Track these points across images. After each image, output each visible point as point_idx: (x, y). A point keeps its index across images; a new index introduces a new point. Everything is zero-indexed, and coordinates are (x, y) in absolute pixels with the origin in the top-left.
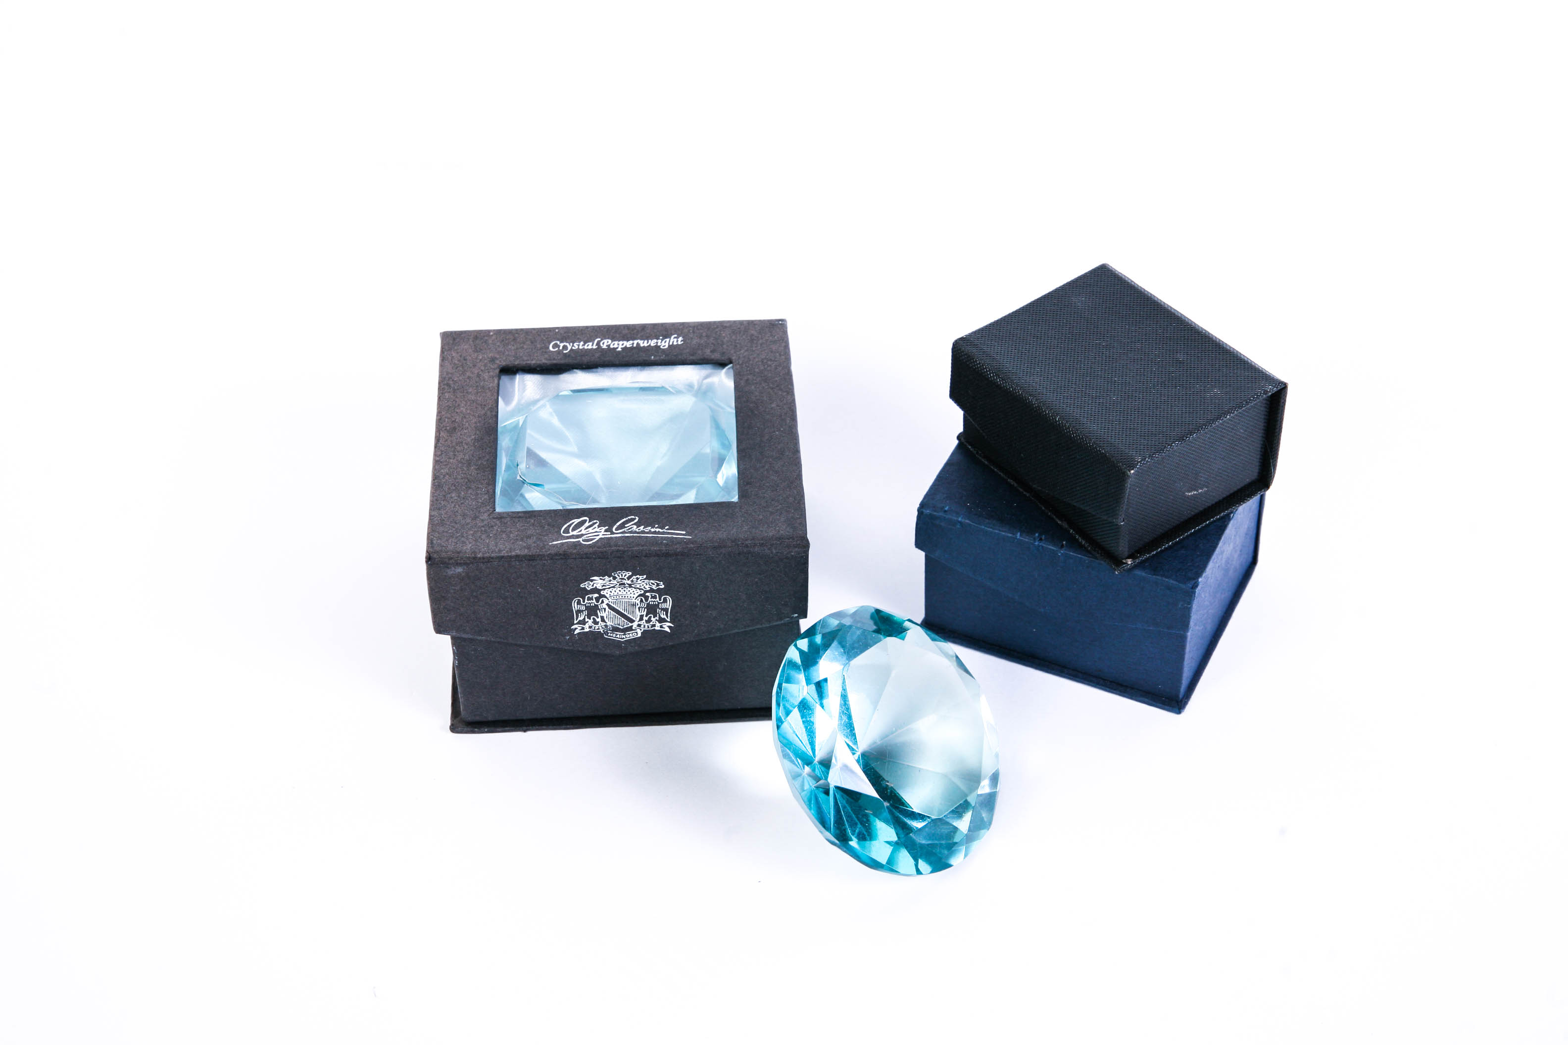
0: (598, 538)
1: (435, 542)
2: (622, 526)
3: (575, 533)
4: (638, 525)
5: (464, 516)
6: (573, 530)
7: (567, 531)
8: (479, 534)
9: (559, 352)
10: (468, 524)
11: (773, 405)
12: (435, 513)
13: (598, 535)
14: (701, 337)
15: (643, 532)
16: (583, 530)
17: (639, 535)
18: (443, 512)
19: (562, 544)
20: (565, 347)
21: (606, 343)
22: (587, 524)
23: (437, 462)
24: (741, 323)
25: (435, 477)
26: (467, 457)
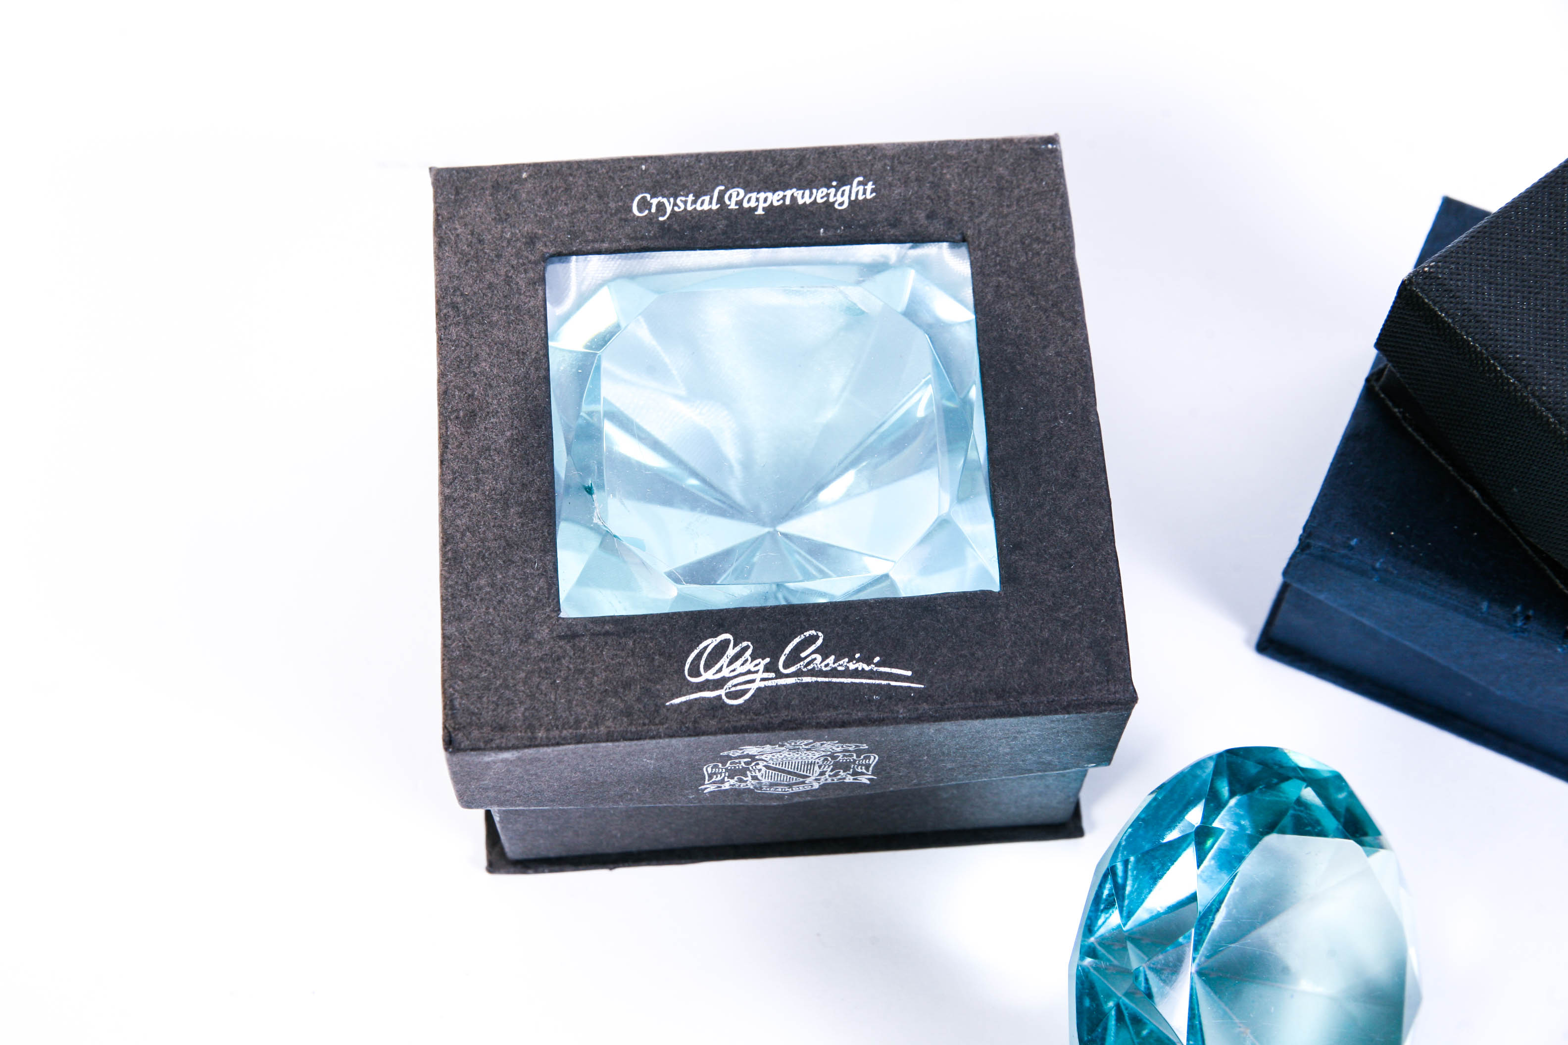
0: (753, 687)
1: (457, 703)
2: (793, 658)
3: (709, 675)
4: (824, 652)
5: (506, 632)
6: (708, 667)
7: (695, 672)
8: (536, 679)
9: (651, 220)
10: (514, 654)
11: (1050, 352)
12: (452, 630)
13: (753, 681)
14: (906, 182)
15: (834, 673)
16: (724, 668)
17: (827, 680)
18: (467, 626)
19: (689, 703)
20: (661, 207)
21: (735, 197)
22: (731, 652)
23: (446, 501)
24: (977, 145)
25: (447, 540)
26: (500, 486)
